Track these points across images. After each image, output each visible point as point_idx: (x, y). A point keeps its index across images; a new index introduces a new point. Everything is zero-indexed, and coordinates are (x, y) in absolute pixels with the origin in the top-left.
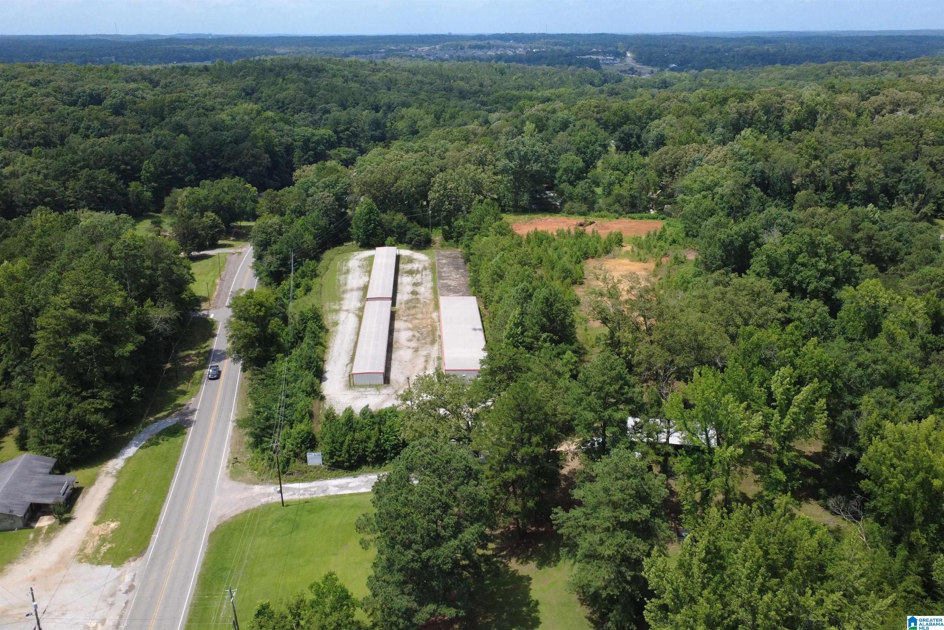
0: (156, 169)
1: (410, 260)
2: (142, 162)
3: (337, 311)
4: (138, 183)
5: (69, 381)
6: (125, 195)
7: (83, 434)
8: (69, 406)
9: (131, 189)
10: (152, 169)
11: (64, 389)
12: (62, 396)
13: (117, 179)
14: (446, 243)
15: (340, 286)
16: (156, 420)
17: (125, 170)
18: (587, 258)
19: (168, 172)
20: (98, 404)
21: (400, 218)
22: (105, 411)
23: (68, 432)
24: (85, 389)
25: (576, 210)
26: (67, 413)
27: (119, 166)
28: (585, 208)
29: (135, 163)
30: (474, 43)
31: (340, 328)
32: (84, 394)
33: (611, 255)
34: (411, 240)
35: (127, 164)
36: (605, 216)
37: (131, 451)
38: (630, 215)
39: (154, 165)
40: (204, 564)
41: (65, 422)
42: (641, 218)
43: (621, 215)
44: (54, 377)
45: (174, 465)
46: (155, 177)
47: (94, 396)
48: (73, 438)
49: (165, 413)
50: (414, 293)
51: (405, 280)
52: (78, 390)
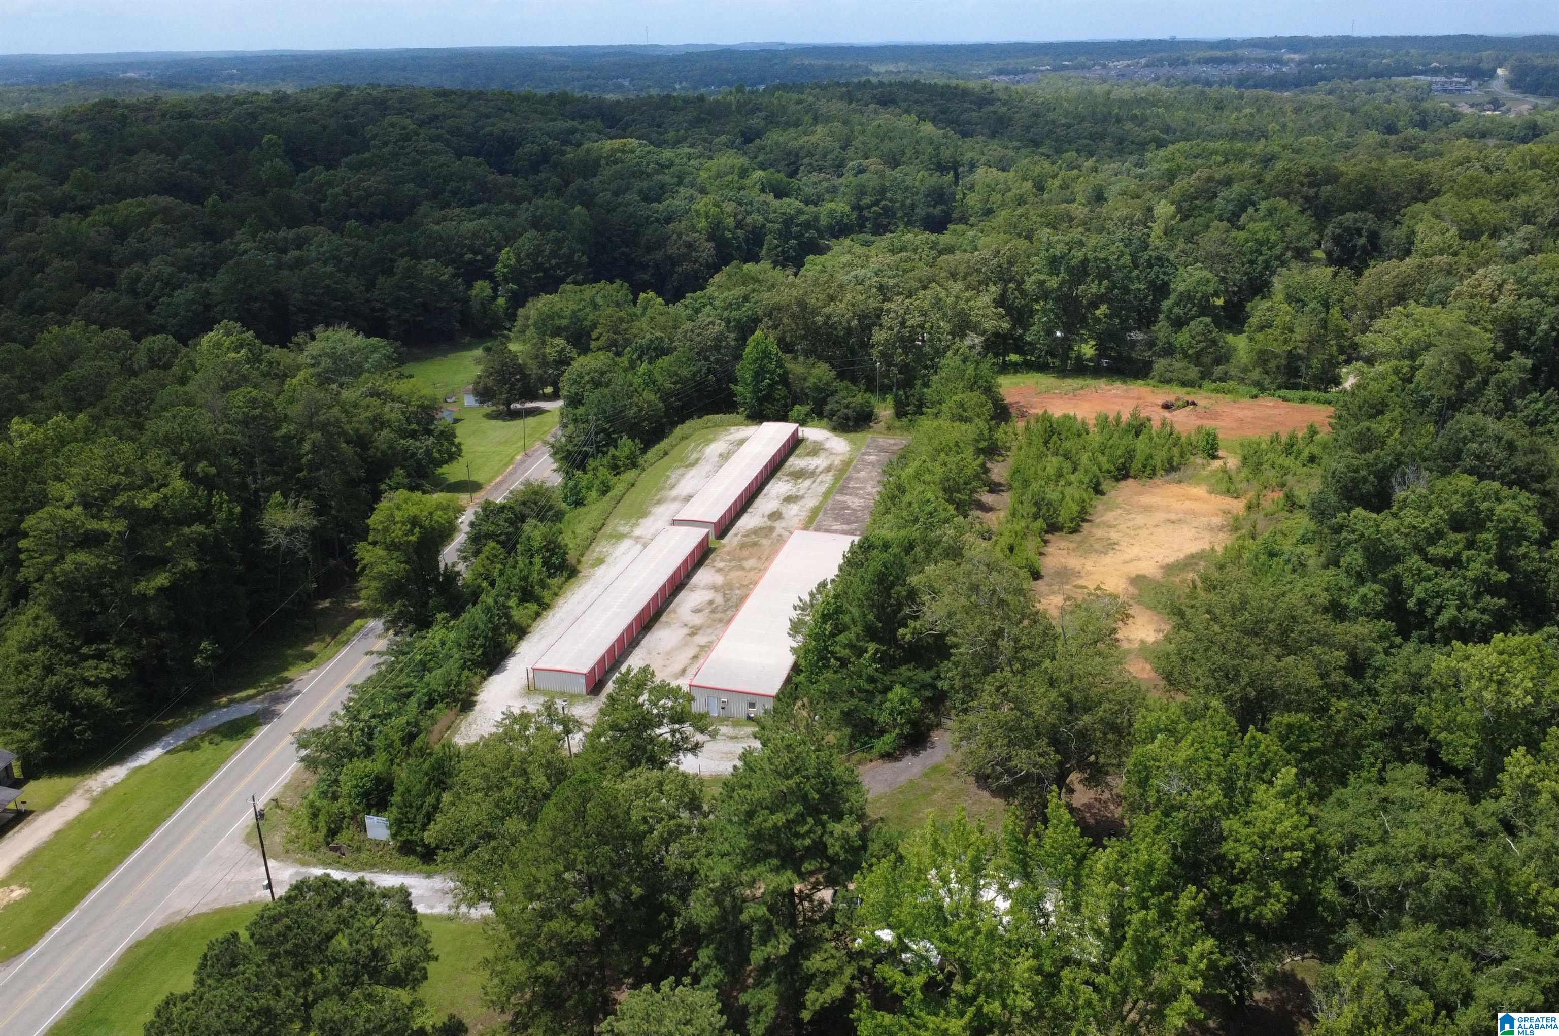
0: (519, 260)
1: (817, 449)
2: (499, 249)
3: (620, 537)
4: (486, 284)
5: (64, 624)
6: (466, 301)
7: (62, 719)
8: (49, 670)
9: (474, 292)
10: (513, 261)
11: (47, 640)
12: (41, 649)
13: (455, 276)
14: (897, 424)
15: (662, 489)
16: (231, 702)
17: (471, 262)
18: (1126, 477)
19: (539, 267)
20: (104, 670)
21: (822, 372)
22: (114, 684)
23: (37, 714)
24: (89, 641)
25: (1176, 375)
26: (42, 680)
27: (462, 255)
28: (1193, 372)
29: (490, 250)
30: (1208, 54)
31: (601, 571)
32: (84, 650)
33: (1174, 475)
34: (833, 414)
35: (476, 253)
36: (1229, 392)
37: (150, 755)
38: (1283, 392)
39: (518, 255)
40: (79, 1004)
41: (36, 693)
42: (1303, 400)
43: (1263, 389)
44: (37, 618)
45: (190, 792)
46: (516, 275)
47: (100, 656)
48: (44, 724)
49: (251, 692)
50: (776, 516)
51: (778, 488)
52: (77, 643)
